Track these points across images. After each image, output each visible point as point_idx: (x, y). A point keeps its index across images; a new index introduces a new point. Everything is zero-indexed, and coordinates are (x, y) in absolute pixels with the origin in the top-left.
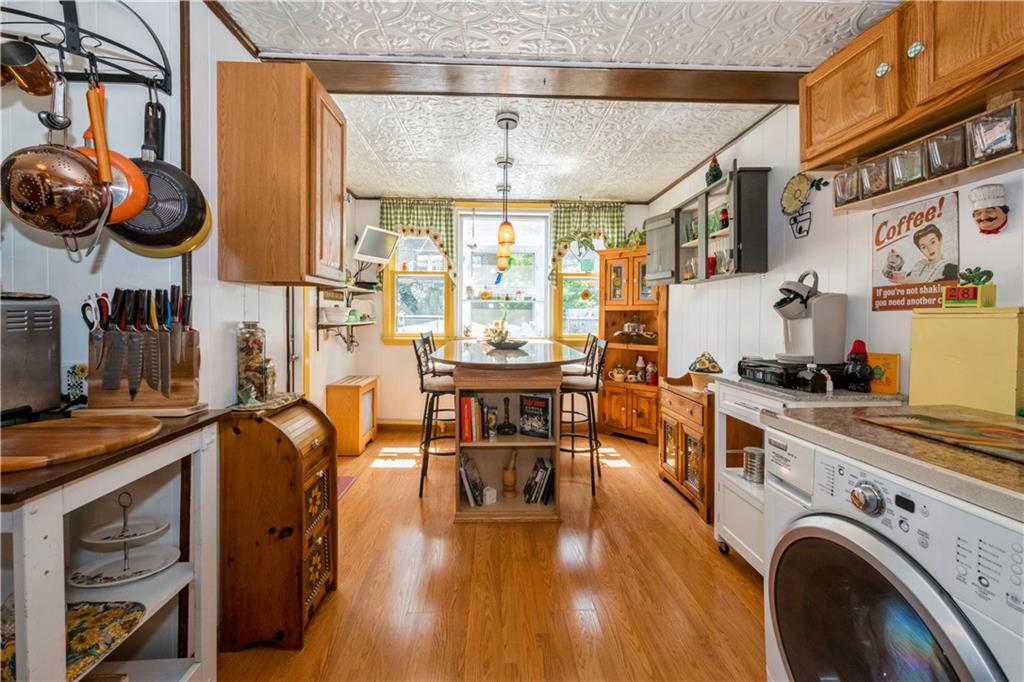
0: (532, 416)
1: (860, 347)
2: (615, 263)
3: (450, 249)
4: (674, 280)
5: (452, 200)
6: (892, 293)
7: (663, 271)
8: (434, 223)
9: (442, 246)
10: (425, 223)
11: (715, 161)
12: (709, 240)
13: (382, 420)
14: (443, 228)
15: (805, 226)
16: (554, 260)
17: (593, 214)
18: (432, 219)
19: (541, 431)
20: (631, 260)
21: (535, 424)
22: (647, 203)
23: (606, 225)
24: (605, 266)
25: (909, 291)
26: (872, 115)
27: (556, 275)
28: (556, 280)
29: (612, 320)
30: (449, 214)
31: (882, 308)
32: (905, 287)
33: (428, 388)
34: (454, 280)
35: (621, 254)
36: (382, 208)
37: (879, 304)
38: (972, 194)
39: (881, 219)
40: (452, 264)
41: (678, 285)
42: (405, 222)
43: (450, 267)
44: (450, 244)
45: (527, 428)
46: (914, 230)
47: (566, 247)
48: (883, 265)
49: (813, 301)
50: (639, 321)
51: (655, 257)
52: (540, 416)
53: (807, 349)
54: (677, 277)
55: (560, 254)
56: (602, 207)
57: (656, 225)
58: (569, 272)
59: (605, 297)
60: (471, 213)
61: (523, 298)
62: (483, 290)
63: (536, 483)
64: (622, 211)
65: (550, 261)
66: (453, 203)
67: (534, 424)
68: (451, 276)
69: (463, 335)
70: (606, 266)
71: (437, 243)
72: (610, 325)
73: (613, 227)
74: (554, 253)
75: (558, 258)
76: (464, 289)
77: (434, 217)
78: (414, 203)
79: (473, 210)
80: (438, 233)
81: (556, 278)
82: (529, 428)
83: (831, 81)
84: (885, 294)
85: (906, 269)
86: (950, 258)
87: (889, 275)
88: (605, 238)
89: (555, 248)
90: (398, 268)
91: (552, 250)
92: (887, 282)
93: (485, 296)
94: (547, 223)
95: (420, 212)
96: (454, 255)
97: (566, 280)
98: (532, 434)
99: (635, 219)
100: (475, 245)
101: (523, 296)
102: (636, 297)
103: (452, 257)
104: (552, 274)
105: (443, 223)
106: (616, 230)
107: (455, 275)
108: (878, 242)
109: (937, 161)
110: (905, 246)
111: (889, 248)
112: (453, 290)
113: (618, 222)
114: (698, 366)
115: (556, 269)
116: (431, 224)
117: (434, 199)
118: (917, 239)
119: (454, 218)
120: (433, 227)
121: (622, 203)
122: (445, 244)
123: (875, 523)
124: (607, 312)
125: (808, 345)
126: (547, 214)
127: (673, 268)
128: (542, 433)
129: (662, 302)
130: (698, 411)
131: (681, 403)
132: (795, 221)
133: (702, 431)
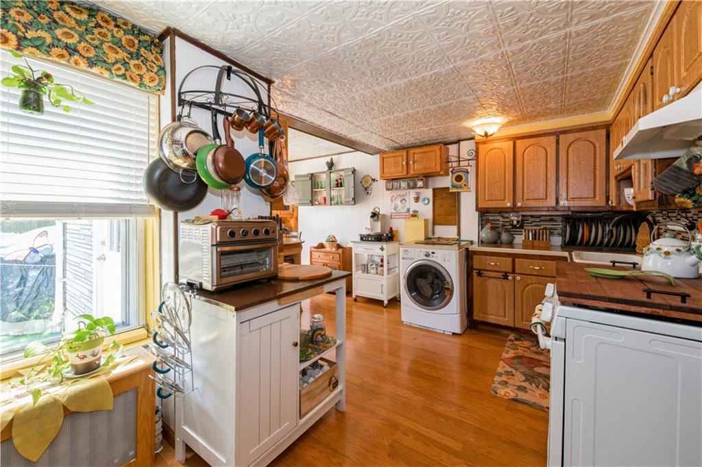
1: (391, 228)
6: (395, 214)
7: (304, 200)
12: (331, 190)
15: (369, 192)
26: (401, 172)
37: (392, 217)
38: (413, 193)
39: (392, 194)
41: (312, 207)
46: (401, 199)
48: (393, 206)
49: (380, 216)
51: (300, 193)
53: (378, 230)
54: (312, 203)
57: (301, 179)
83: (390, 159)
86: (408, 207)
87: (395, 209)
92: (394, 211)
108: (392, 200)
109: (411, 186)
110: (398, 202)
111: (395, 202)
114: (331, 241)
118: (401, 201)
123: (428, 258)
125: (378, 229)
127: (311, 199)
129: (295, 213)
130: (337, 257)
131: (326, 255)
132: (366, 189)
133: (339, 263)
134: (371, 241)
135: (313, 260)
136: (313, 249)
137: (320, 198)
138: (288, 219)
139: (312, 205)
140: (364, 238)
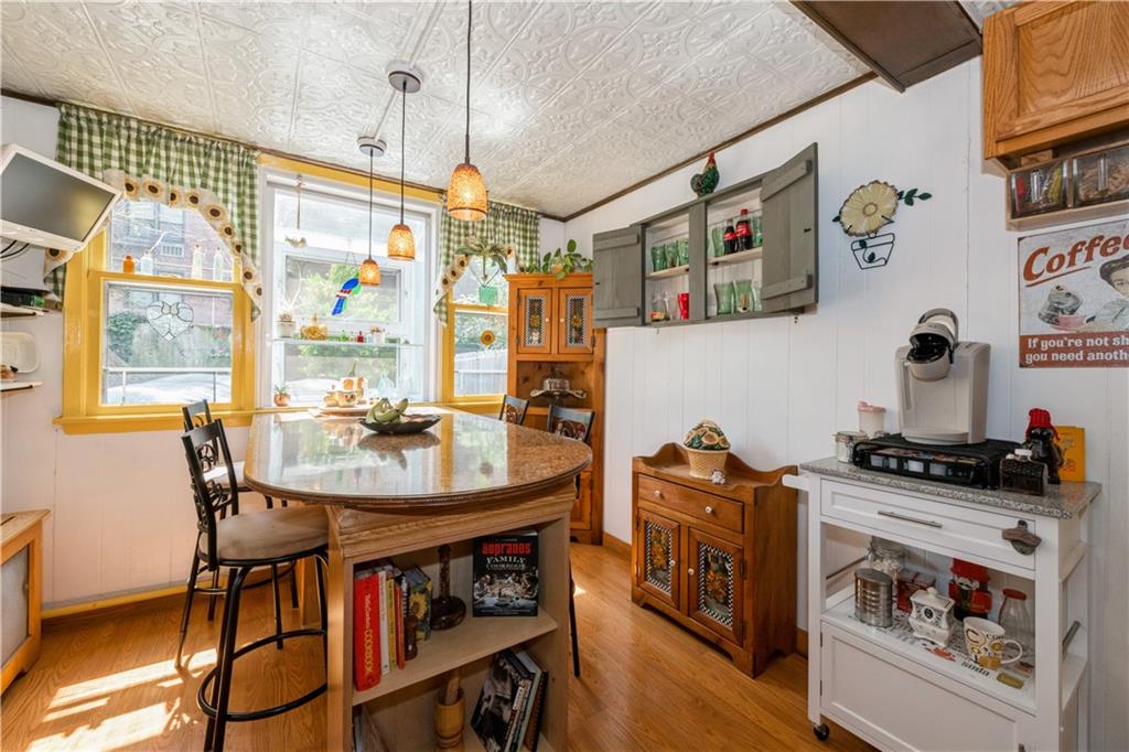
0: (502, 574)
1: (1041, 418)
2: (533, 295)
3: (248, 240)
4: (639, 320)
5: (255, 149)
6: (1060, 344)
7: (622, 307)
8: (211, 183)
9: (229, 231)
10: (187, 180)
11: (712, 161)
12: (709, 267)
13: (54, 605)
14: (233, 198)
15: (881, 252)
16: (445, 282)
17: (501, 221)
18: (205, 175)
19: (522, 602)
20: (555, 290)
21: (510, 590)
22: (564, 220)
23: (517, 240)
24: (517, 296)
25: (1090, 342)
27: (446, 306)
28: (446, 313)
29: (526, 373)
30: (247, 174)
31: (1037, 364)
32: (1084, 336)
33: (231, 554)
34: (258, 301)
35: (541, 283)
36: (64, 125)
37: (1030, 358)
40: (255, 271)
41: (643, 329)
42: (133, 169)
43: (248, 275)
44: (248, 230)
45: (490, 600)
46: (1099, 260)
47: (462, 264)
48: (1040, 306)
49: (962, 355)
50: (562, 376)
51: (608, 288)
52: (519, 573)
53: (957, 421)
54: (641, 318)
55: (454, 273)
56: (512, 213)
57: (612, 243)
58: (465, 303)
59: (517, 340)
60: (295, 183)
61: (383, 340)
62: (310, 324)
63: (514, 713)
64: (537, 224)
65: (437, 284)
66: (256, 154)
67: (508, 592)
68: (250, 291)
69: (274, 405)
70: (519, 297)
71: (219, 224)
72: (521, 382)
73: (525, 245)
74: (445, 271)
75: (450, 278)
76: (276, 319)
77: (212, 173)
78: (157, 134)
79: (299, 177)
80: (220, 205)
81: (446, 309)
82: (495, 599)
84: (1045, 345)
85: (1084, 311)
87: (1052, 318)
88: (517, 259)
89: (447, 263)
90: (110, 264)
91: (442, 266)
92: (1050, 329)
93: (312, 333)
94: (428, 226)
95: (173, 154)
96: (258, 253)
97: (458, 313)
98: (504, 610)
99: (552, 238)
100: (303, 241)
101: (383, 337)
102: (562, 342)
103: (253, 256)
104: (440, 303)
105: (233, 188)
106: (528, 249)
107: (259, 292)
108: (1028, 274)
110: (1080, 279)
111: (1051, 285)
112: (252, 319)
113: (531, 239)
114: (705, 441)
115: (446, 296)
116: (204, 185)
117: (211, 138)
118: (1107, 272)
119: (257, 182)
120: (208, 192)
121: (538, 213)
122: (236, 230)
124: (518, 362)
125: (957, 418)
126: (432, 211)
127: (639, 304)
128: (523, 607)
129: (597, 350)
130: (730, 512)
131: (688, 498)
132: (863, 244)
133: (740, 540)
134: (925, 476)
135: (641, 504)
136: (642, 467)
137: (669, 298)
138: (582, 367)
139: (644, 324)
140: (867, 456)
